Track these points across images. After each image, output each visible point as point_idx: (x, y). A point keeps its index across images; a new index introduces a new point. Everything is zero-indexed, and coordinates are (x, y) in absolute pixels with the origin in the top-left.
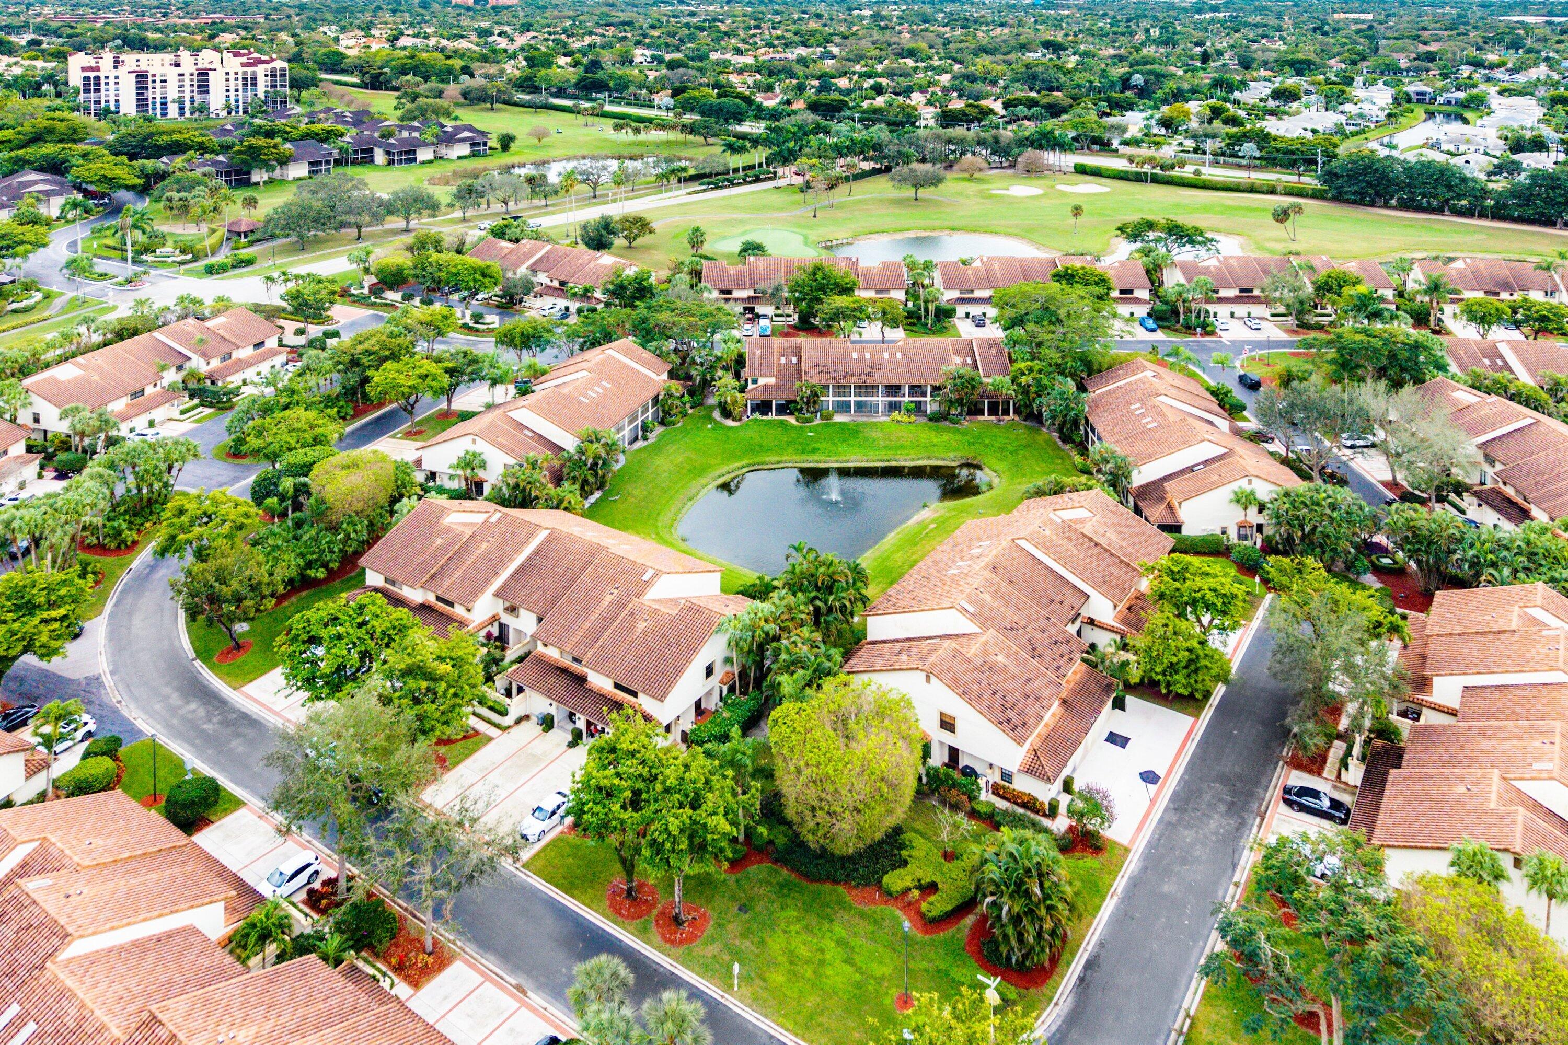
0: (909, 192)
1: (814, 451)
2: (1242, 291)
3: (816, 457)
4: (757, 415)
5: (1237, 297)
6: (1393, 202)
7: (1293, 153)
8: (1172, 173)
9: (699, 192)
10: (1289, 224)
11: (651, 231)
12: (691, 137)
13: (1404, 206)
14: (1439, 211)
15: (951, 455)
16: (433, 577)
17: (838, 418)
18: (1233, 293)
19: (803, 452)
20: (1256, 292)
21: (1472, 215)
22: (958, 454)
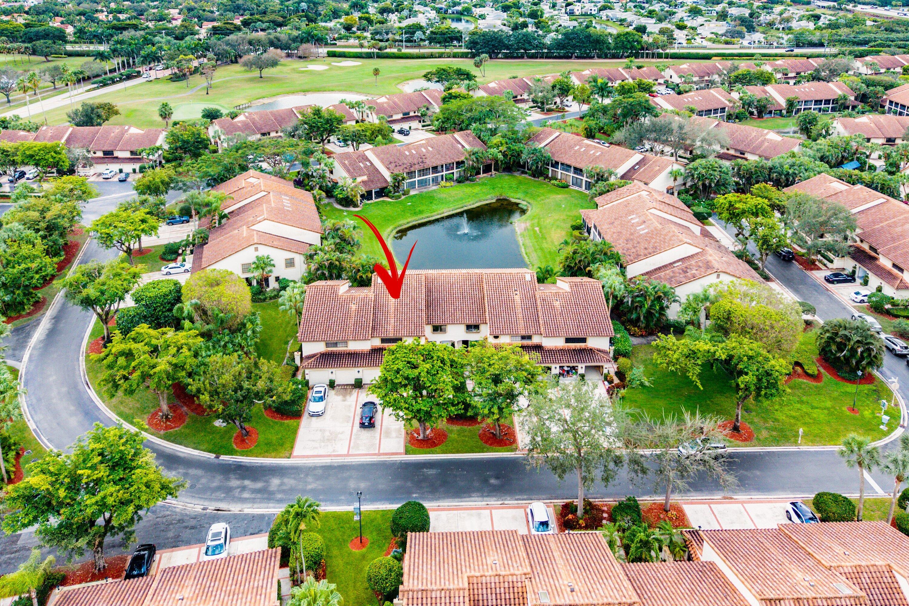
0: (256, 73)
1: (421, 212)
2: (404, 114)
3: (424, 215)
4: (365, 201)
5: (403, 118)
6: (500, 56)
7: (444, 34)
8: (386, 51)
9: (94, 89)
10: (481, 68)
11: (117, 113)
12: (33, 58)
13: (506, 57)
14: (522, 57)
15: (489, 197)
16: (373, 328)
17: (412, 193)
18: (400, 116)
19: (415, 214)
20: (412, 114)
21: (537, 58)
22: (493, 195)
